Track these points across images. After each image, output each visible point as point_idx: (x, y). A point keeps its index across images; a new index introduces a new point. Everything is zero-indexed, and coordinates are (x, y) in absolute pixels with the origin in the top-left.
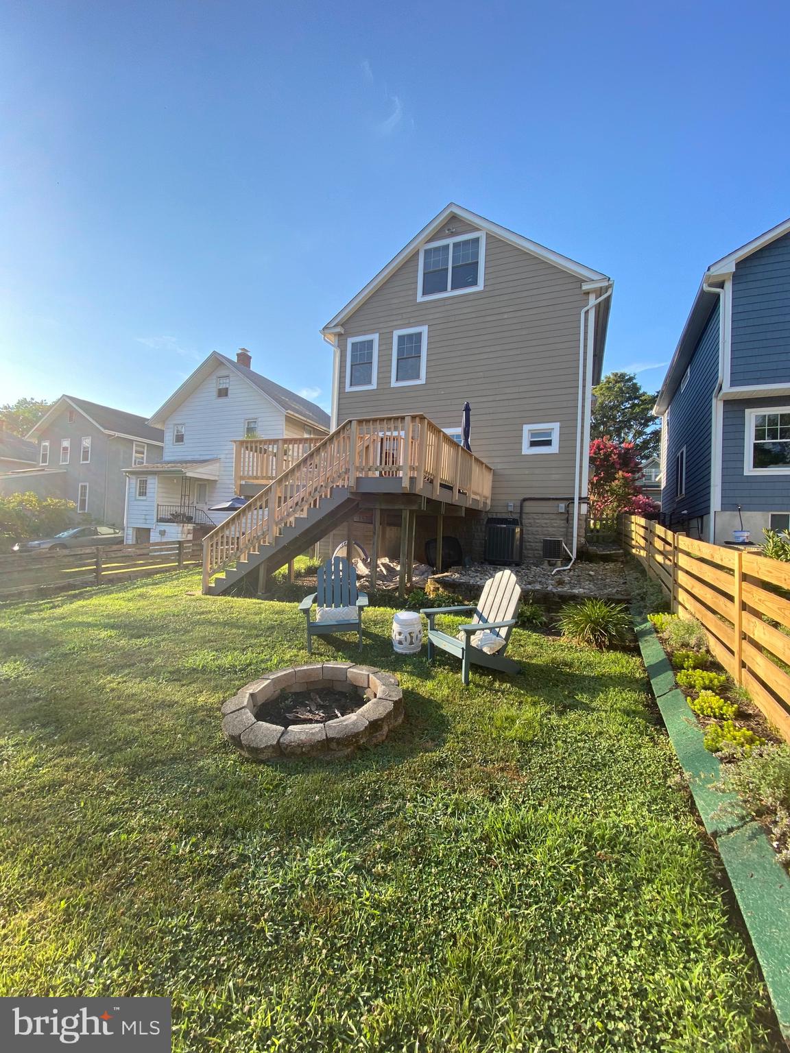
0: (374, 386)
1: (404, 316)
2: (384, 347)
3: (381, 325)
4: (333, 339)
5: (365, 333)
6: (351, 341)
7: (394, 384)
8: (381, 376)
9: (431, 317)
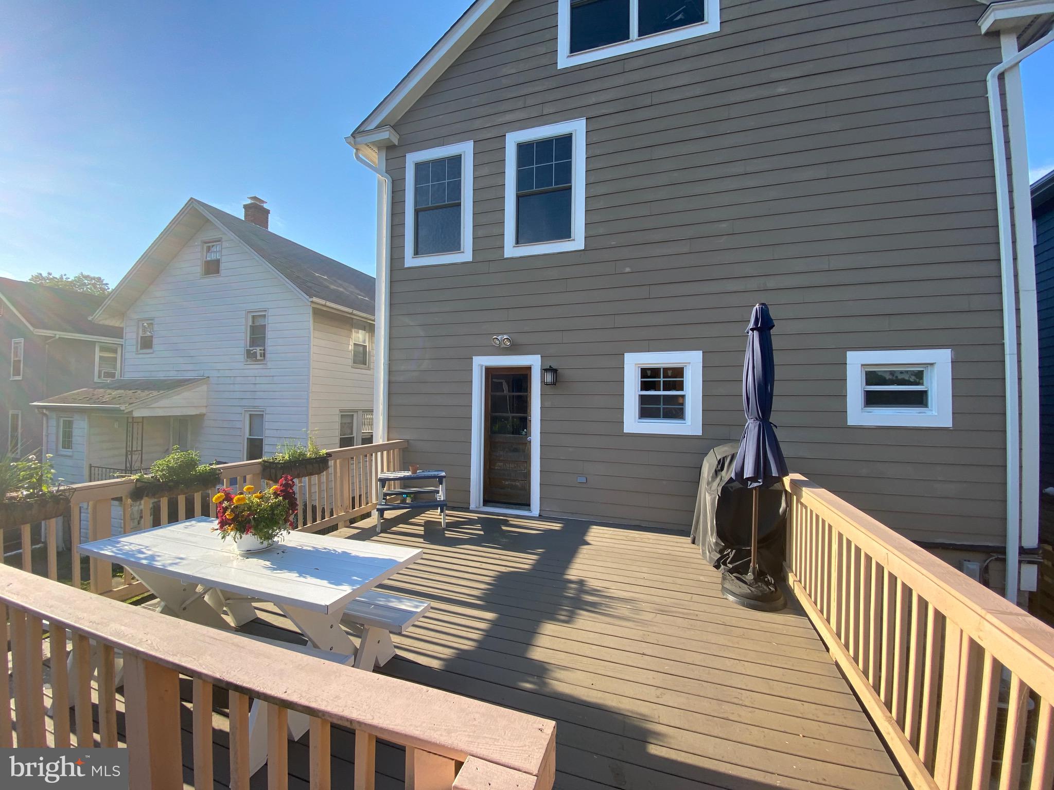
0: (466, 255)
1: (530, 101)
2: (485, 171)
3: (477, 124)
4: (374, 156)
5: (442, 141)
6: (413, 159)
7: (511, 250)
8: (480, 233)
9: (593, 99)
